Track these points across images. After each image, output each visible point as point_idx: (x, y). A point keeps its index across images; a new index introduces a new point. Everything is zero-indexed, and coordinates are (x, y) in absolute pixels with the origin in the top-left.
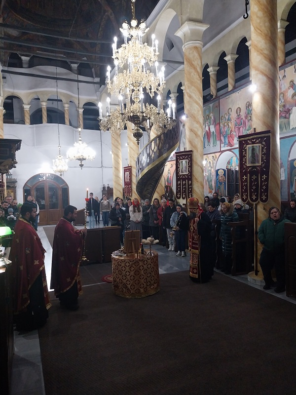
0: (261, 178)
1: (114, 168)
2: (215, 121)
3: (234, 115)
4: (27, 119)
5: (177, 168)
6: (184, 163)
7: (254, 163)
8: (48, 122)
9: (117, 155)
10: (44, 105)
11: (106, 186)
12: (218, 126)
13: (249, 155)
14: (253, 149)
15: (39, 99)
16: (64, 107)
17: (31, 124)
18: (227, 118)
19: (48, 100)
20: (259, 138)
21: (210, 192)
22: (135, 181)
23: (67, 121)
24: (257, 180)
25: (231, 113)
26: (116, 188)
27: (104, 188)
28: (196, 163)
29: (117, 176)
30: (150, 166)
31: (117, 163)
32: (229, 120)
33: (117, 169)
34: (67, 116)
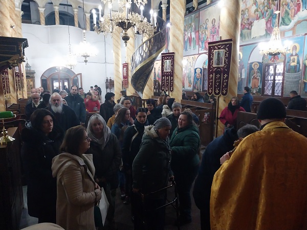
0: (223, 77)
1: (114, 64)
2: (195, 29)
3: (210, 25)
4: (43, 20)
5: (162, 66)
6: (168, 62)
7: (219, 65)
8: (60, 24)
9: (117, 54)
10: (57, 9)
11: (109, 79)
12: (197, 33)
13: (215, 58)
14: (219, 54)
15: (52, 3)
16: (74, 11)
17: (46, 24)
18: (205, 27)
19: (60, 4)
20: (223, 45)
21: (190, 86)
22: (130, 75)
23: (76, 23)
24: (220, 78)
25: (207, 23)
26: (116, 81)
27: (107, 80)
28: (177, 63)
29: (117, 71)
30: (142, 63)
31: (117, 60)
32: (206, 28)
33: (117, 65)
34: (76, 19)
